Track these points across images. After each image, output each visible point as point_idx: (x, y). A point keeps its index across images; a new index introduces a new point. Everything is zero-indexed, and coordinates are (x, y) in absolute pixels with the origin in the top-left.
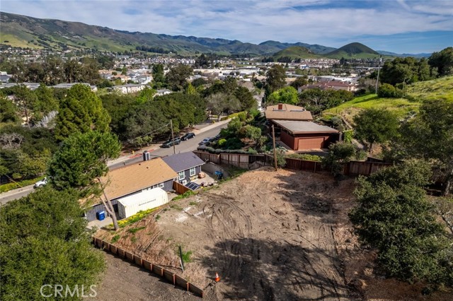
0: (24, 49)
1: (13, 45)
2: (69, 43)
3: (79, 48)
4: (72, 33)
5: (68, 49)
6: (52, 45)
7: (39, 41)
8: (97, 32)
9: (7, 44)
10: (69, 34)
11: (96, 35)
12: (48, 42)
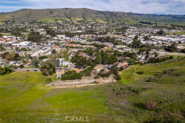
0: (102, 23)
1: (99, 22)
2: (116, 20)
3: (118, 22)
4: (117, 16)
5: (115, 23)
6: (110, 21)
7: (106, 20)
8: (126, 15)
9: (98, 22)
10: (116, 17)
11: (126, 17)
12: (109, 20)
